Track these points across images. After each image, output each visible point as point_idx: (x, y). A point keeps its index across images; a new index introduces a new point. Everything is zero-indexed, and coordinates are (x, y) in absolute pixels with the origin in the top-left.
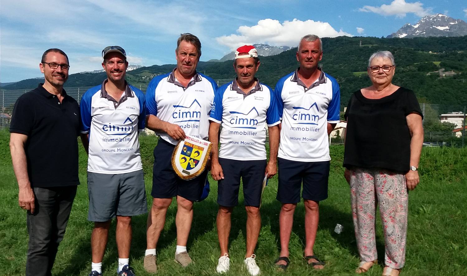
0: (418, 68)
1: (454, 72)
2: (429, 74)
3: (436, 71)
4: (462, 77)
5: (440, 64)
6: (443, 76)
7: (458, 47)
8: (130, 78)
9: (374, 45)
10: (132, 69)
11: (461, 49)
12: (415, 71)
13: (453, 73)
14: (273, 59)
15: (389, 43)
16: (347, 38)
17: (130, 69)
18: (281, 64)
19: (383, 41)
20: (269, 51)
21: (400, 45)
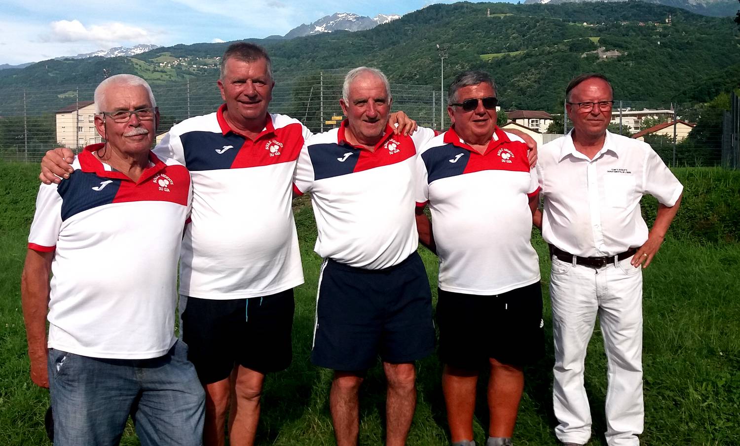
0: (569, 47)
1: (617, 51)
2: (584, 55)
3: (594, 50)
4: (628, 58)
5: (599, 41)
6: (603, 58)
7: (621, 17)
8: (140, 66)
9: (507, 15)
10: (142, 51)
11: (625, 18)
12: (565, 51)
13: (616, 53)
14: (365, 36)
15: (527, 12)
16: (469, 4)
17: (138, 51)
18: (377, 43)
19: (519, 8)
20: (358, 24)
21: (543, 14)
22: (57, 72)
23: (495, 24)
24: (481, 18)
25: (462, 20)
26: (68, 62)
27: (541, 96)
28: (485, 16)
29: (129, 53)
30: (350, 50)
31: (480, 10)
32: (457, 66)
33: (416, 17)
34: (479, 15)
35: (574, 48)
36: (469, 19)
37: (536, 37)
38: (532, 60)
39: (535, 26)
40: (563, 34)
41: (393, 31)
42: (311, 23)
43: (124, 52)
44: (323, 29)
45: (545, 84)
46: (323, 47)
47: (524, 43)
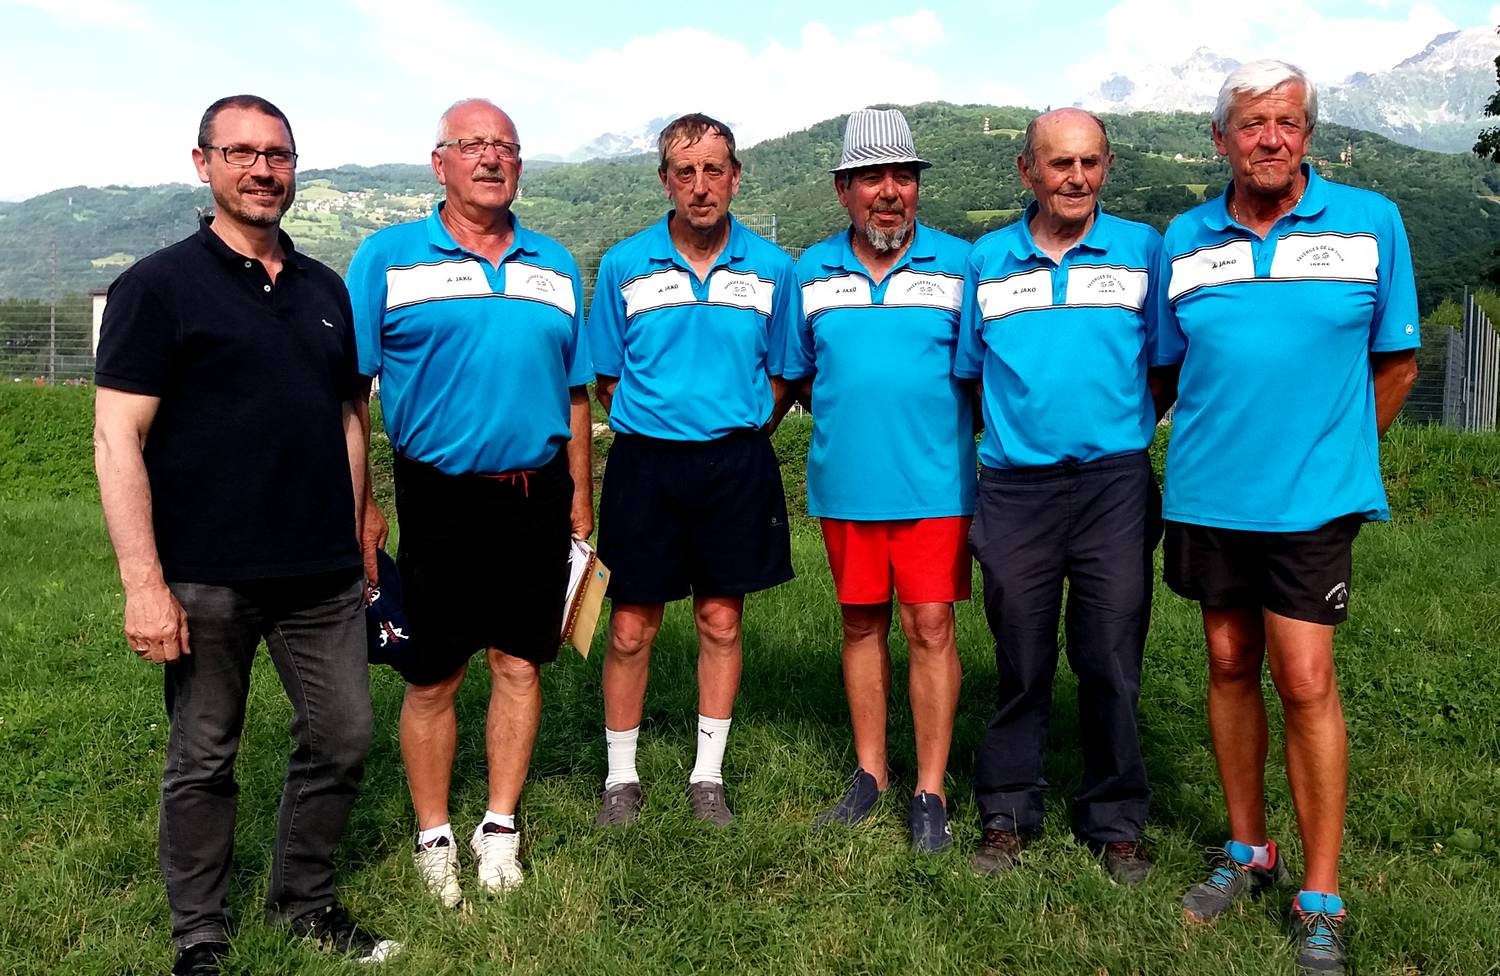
0: (1146, 203)
16: (946, 108)
22: (93, 212)
23: (999, 150)
24: (971, 135)
25: (931, 140)
28: (978, 132)
31: (969, 120)
34: (966, 130)
35: (1156, 204)
36: (946, 137)
40: (1134, 177)
41: (792, 154)
42: (625, 131)
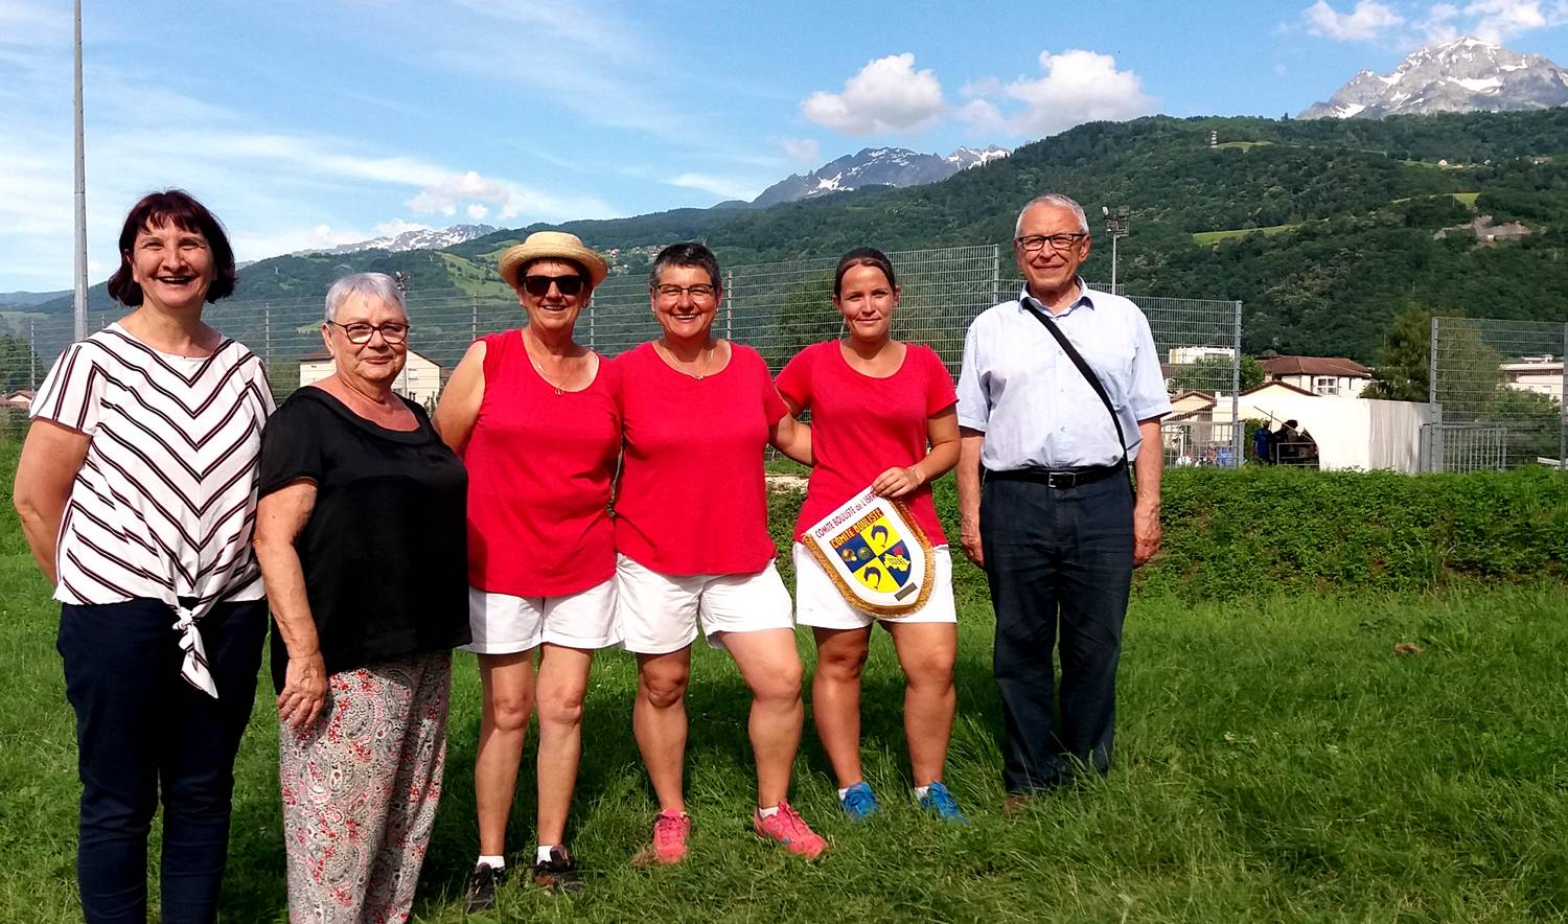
0: (1405, 216)
1: (1522, 225)
2: (1441, 235)
3: (1463, 223)
4: (1548, 241)
5: (1476, 202)
6: (1487, 242)
7: (1532, 145)
8: (459, 269)
9: (1259, 144)
10: (464, 239)
11: (1543, 149)
12: (1395, 226)
13: (1520, 230)
14: (926, 197)
15: (1306, 136)
16: (1166, 122)
17: (456, 240)
18: (955, 210)
19: (1286, 128)
20: (913, 170)
21: (1343, 141)
22: (297, 281)
23: (1229, 166)
24: (1196, 151)
25: (1150, 157)
26: (318, 261)
27: (1335, 328)
28: (1205, 147)
29: (439, 242)
30: (894, 227)
31: (1194, 134)
32: (1137, 260)
33: (1044, 152)
34: (1190, 145)
35: (1417, 217)
36: (1167, 154)
37: (1324, 194)
38: (1317, 245)
39: (1324, 169)
40: (1390, 188)
41: (992, 183)
42: (811, 172)
43: (429, 241)
44: (836, 184)
45: (1346, 300)
46: (834, 223)
47: (1296, 207)
